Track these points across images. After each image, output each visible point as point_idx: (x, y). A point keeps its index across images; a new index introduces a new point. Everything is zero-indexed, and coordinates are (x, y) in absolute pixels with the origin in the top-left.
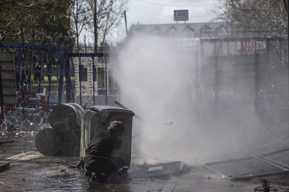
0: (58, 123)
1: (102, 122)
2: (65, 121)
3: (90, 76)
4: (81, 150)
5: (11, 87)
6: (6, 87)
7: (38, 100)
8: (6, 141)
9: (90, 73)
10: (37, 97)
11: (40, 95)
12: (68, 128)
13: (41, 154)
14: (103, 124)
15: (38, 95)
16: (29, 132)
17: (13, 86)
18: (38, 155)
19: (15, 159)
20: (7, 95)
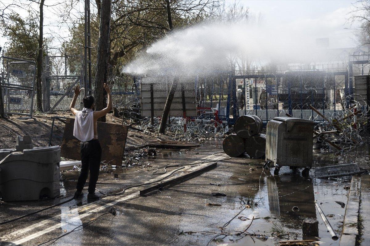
0: (241, 131)
1: (287, 130)
2: (247, 129)
3: (248, 96)
4: (267, 153)
5: (192, 103)
6: (189, 103)
7: (213, 113)
8: (194, 145)
9: (248, 94)
10: (211, 111)
11: (214, 110)
12: (250, 135)
13: (228, 156)
14: (289, 131)
15: (213, 109)
16: (208, 138)
17: (193, 102)
18: (225, 156)
19: (209, 159)
20: (189, 110)
